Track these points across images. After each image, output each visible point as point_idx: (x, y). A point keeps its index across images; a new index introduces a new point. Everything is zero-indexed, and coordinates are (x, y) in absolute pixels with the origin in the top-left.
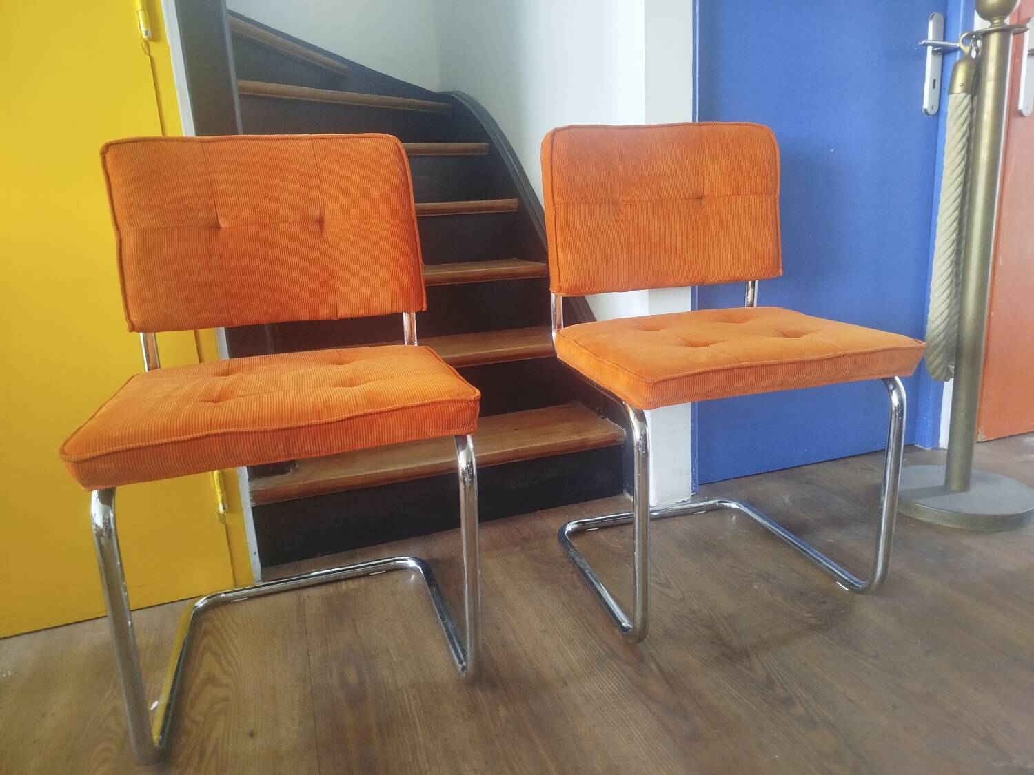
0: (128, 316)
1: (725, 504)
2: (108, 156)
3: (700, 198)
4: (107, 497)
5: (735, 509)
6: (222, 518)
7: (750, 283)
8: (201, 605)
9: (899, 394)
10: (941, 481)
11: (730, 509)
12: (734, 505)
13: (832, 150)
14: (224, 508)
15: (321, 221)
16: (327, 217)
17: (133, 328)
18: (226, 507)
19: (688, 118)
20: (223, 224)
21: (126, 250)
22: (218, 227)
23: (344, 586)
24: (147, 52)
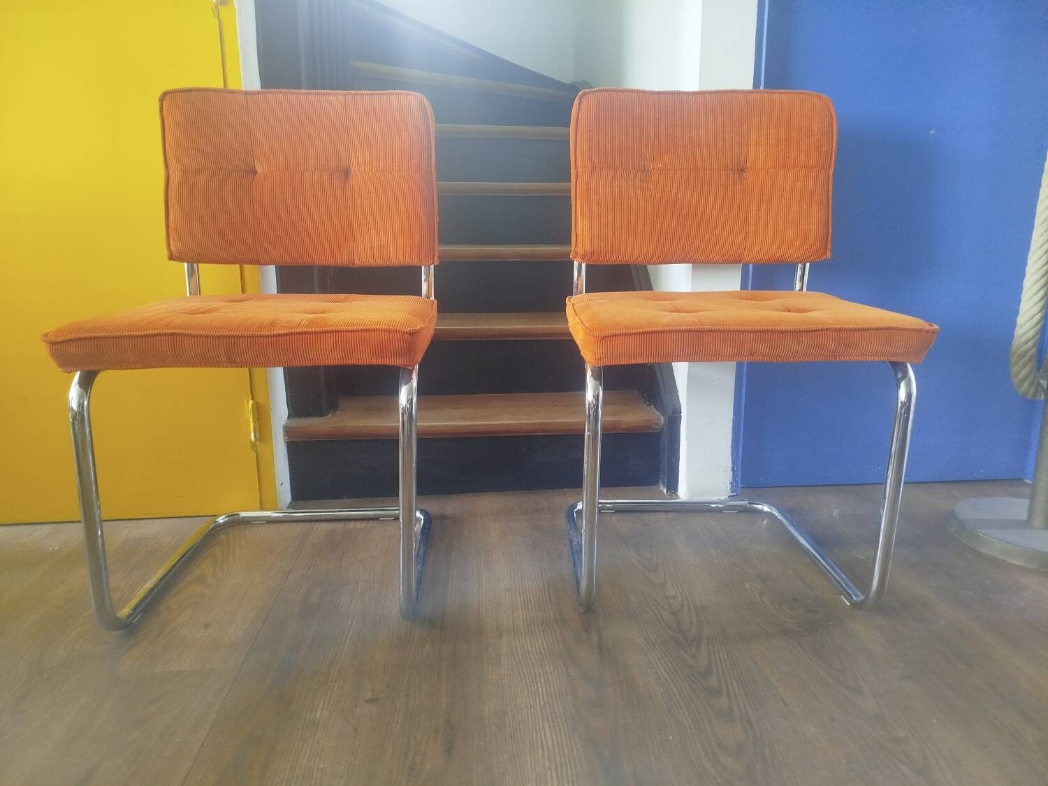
0: (169, 245)
1: (757, 506)
2: (164, 102)
3: (742, 170)
4: (87, 383)
5: (767, 513)
6: (253, 446)
7: (800, 266)
8: (222, 521)
9: (909, 386)
10: (1023, 516)
11: (762, 512)
12: (766, 508)
13: (932, 132)
14: (255, 437)
15: (346, 173)
16: (353, 169)
17: (171, 257)
18: (257, 436)
19: (749, 86)
20: (259, 170)
21: (172, 186)
22: (255, 172)
23: (352, 525)
24: (217, 15)
